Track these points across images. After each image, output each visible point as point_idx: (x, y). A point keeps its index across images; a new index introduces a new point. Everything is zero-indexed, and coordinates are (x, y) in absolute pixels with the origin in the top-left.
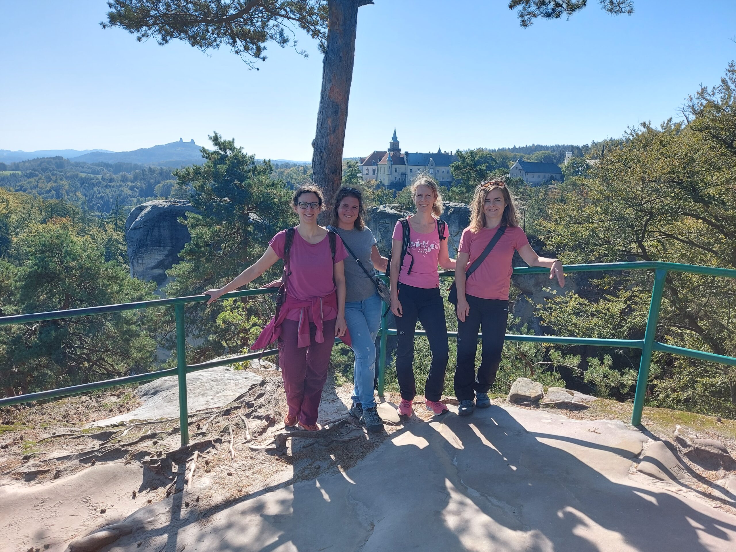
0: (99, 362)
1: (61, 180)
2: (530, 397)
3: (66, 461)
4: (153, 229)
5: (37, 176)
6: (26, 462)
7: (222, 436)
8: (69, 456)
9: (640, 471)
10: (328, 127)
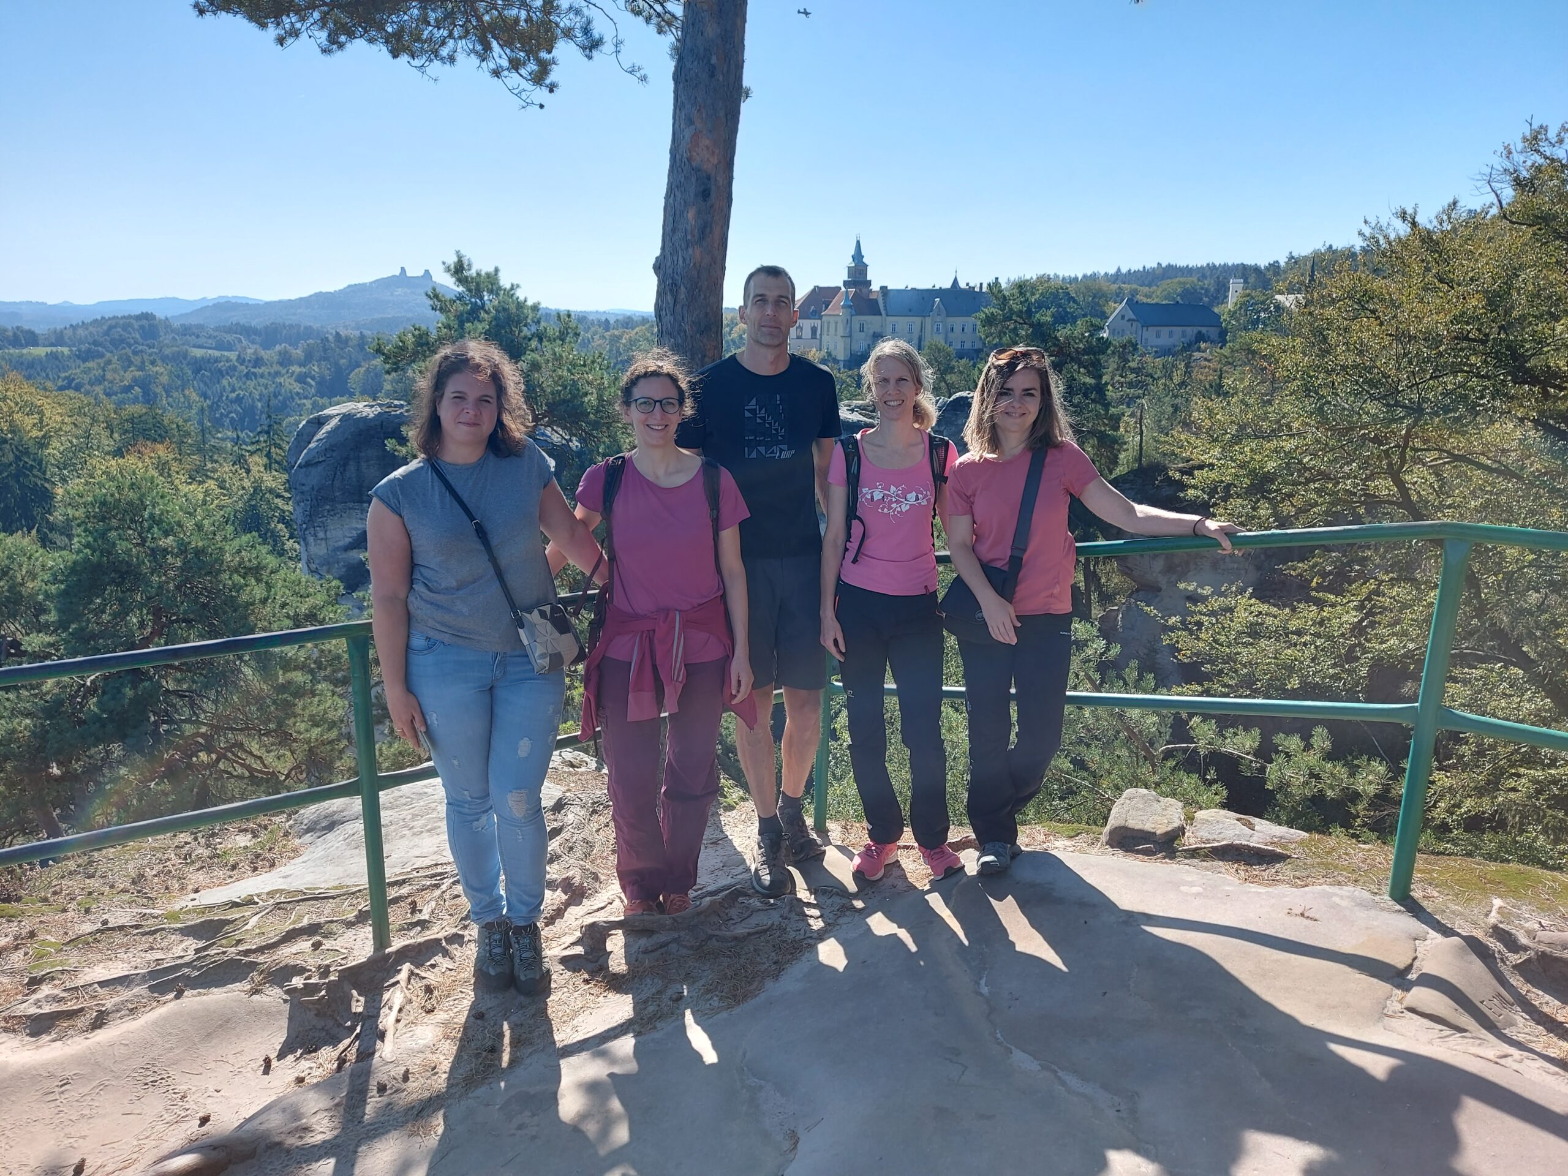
0: (233, 754)
1: (153, 363)
2: (1154, 833)
3: (119, 988)
4: (345, 465)
5: (102, 356)
6: (34, 992)
7: (465, 927)
8: (127, 976)
9: (1412, 1010)
10: (689, 228)
